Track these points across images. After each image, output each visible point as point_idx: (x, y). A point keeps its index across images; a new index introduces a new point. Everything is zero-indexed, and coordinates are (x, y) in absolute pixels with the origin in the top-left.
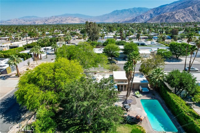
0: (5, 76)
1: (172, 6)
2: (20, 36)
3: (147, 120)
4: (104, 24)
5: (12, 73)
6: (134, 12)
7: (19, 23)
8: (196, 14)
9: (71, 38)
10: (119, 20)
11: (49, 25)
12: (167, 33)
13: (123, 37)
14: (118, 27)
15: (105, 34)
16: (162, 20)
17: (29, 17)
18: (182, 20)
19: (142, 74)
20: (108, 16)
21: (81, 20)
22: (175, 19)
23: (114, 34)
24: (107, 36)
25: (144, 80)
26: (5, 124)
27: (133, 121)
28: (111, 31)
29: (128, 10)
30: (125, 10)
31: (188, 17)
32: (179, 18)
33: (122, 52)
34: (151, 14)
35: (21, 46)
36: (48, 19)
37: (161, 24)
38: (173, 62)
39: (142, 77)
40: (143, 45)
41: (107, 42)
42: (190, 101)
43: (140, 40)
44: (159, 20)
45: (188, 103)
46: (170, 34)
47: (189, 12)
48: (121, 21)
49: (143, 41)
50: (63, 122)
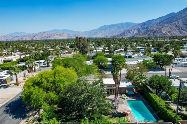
0: (5, 86)
1: (158, 21)
2: (11, 51)
3: (132, 114)
4: (92, 39)
5: (11, 83)
6: (121, 27)
7: (7, 39)
8: (182, 29)
9: (61, 52)
10: (107, 35)
11: (38, 41)
12: (153, 46)
13: (111, 51)
14: (107, 41)
15: (94, 48)
16: (149, 34)
17: (17, 33)
18: (169, 34)
19: (128, 81)
20: (96, 31)
21: (69, 35)
22: (162, 33)
23: (102, 48)
24: (96, 50)
25: (129, 85)
26: (14, 120)
27: (120, 115)
28: (99, 46)
29: (115, 25)
30: (113, 25)
31: (175, 31)
32: (166, 32)
33: (110, 63)
34: (138, 29)
35: (14, 60)
36: (36, 35)
37: (148, 38)
38: (157, 71)
39: (128, 83)
40: (130, 57)
41: (97, 55)
42: (169, 101)
43: (127, 53)
44: (146, 34)
45: (167, 102)
46: (156, 47)
47: (175, 26)
48: (109, 37)
49: (130, 54)
50: (62, 117)
